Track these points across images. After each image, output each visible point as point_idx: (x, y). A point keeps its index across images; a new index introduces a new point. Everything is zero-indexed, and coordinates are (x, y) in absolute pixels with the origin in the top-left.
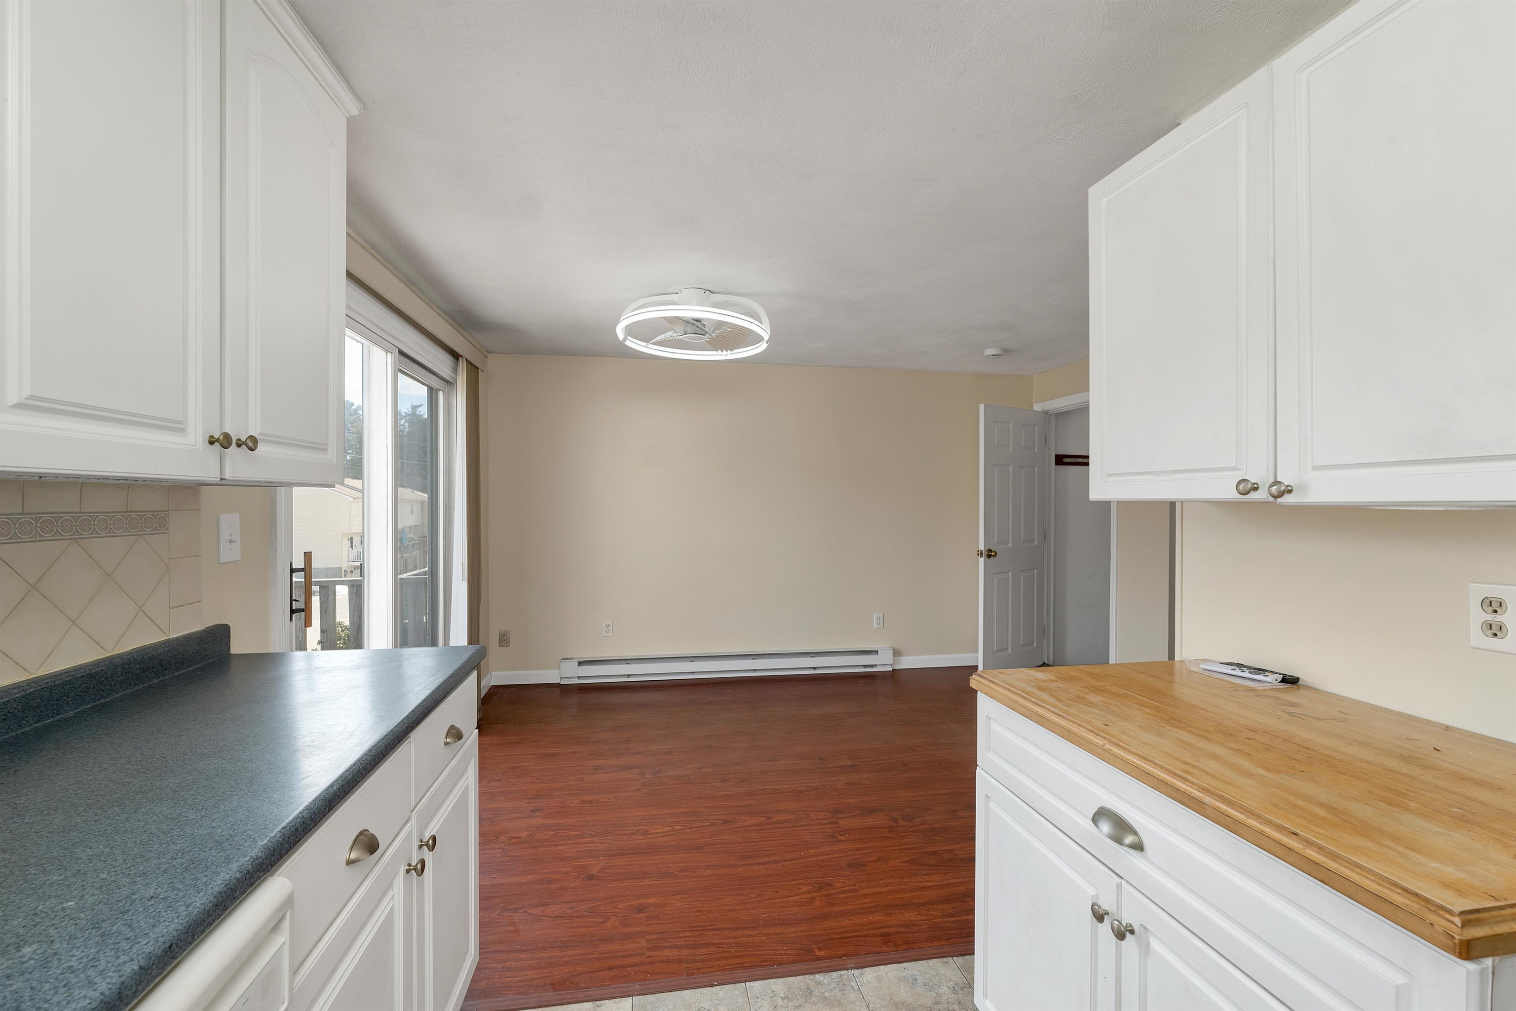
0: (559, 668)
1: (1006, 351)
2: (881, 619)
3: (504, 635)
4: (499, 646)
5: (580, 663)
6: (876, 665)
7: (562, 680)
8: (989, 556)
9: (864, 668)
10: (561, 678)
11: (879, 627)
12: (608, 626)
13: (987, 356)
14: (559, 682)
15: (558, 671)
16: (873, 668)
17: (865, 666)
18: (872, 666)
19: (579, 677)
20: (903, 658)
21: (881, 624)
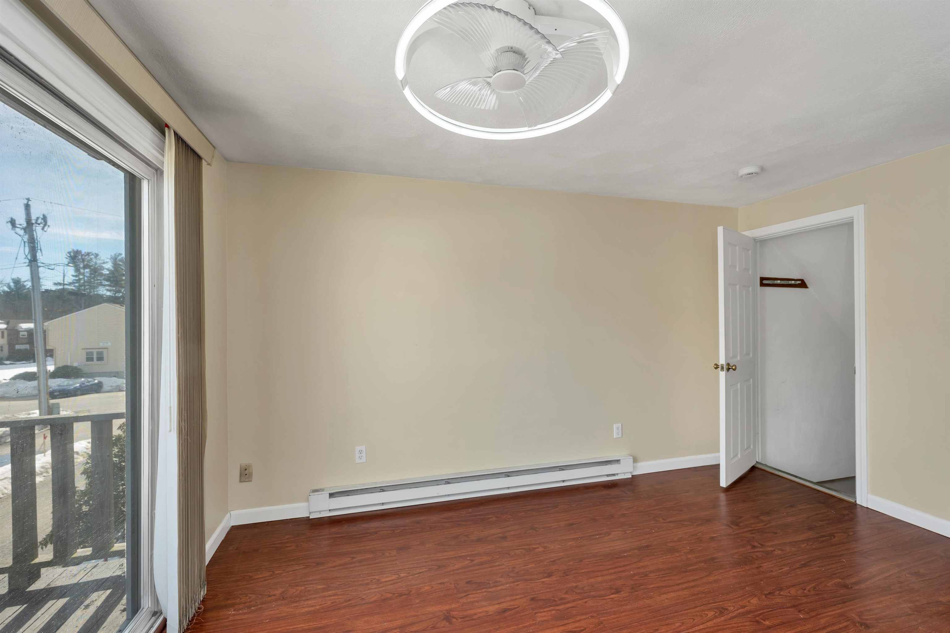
0: (308, 500)
1: (763, 169)
2: (620, 429)
3: (246, 470)
4: (240, 482)
5: (331, 495)
6: (617, 474)
7: (311, 514)
8: (728, 369)
9: (607, 477)
10: (310, 513)
11: (618, 436)
12: (361, 451)
13: (742, 177)
14: (308, 516)
15: (305, 504)
16: (615, 476)
17: (608, 475)
18: (614, 475)
19: (330, 510)
20: (639, 464)
21: (620, 433)
